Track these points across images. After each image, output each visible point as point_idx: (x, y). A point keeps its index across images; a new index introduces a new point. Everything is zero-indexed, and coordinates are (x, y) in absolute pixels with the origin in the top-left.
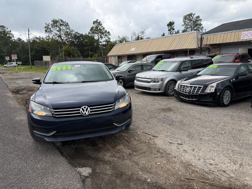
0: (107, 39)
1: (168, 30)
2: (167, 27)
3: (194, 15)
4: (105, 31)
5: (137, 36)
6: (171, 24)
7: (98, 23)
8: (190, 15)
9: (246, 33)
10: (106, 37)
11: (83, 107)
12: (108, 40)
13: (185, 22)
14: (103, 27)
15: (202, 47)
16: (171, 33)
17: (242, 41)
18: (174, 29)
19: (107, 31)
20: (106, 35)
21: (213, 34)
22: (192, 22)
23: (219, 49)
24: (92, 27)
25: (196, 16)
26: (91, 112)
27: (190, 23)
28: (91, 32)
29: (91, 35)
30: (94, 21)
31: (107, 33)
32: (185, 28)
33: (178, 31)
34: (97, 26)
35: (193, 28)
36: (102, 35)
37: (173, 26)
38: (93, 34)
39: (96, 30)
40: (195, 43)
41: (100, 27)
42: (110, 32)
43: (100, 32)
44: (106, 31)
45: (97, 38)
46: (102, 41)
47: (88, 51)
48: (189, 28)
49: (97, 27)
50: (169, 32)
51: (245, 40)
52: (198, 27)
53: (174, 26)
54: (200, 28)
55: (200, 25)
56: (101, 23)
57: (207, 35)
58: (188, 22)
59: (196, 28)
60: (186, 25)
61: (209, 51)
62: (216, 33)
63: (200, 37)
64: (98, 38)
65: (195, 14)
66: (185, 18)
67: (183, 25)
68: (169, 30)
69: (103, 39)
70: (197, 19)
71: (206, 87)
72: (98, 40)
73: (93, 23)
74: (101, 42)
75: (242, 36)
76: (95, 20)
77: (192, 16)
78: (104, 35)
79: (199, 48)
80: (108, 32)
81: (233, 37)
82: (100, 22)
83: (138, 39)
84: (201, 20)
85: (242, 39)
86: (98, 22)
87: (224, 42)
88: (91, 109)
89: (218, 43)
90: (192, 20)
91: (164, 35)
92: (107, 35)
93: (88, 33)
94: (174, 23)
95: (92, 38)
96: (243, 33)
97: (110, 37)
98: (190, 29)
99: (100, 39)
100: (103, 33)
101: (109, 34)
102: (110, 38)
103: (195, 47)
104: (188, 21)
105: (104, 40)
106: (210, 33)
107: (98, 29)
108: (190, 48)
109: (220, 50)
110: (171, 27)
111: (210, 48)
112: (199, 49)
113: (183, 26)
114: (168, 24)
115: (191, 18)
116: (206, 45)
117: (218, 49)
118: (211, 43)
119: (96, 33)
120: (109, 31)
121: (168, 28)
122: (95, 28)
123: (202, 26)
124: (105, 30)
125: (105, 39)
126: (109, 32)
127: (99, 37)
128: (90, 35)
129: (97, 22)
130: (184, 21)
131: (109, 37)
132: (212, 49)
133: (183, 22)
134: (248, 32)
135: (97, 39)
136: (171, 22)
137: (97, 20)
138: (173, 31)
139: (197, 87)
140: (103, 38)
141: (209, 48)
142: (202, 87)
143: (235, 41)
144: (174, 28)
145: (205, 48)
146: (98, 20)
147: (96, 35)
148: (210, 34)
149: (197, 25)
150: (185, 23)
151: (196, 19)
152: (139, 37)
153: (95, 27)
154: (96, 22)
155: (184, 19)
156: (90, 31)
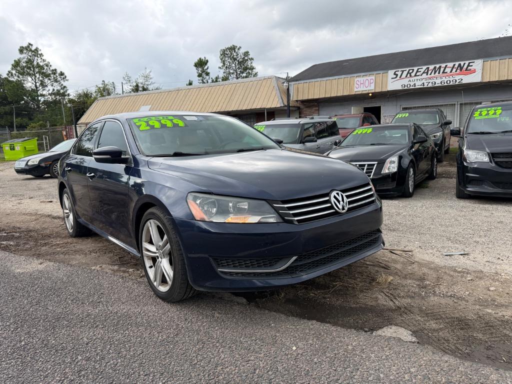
0: (59, 88)
1: (197, 75)
2: (195, 68)
3: (239, 49)
4: (53, 70)
5: (135, 84)
6: (201, 64)
7: (33, 51)
8: (233, 48)
9: (361, 79)
10: (55, 84)
11: (334, 193)
12: (62, 91)
13: (224, 61)
14: (46, 62)
15: (290, 105)
16: (205, 81)
17: (356, 93)
18: (209, 73)
19: (59, 72)
20: (56, 81)
21: (308, 81)
22: (237, 63)
23: (317, 108)
24: (17, 60)
25: (242, 51)
26: (350, 203)
27: (234, 65)
28: (14, 72)
29: (16, 78)
30: (21, 45)
31: (57, 75)
32: (224, 73)
33: (217, 78)
34: (29, 57)
35: (240, 74)
36: (46, 80)
37: (206, 67)
38: (20, 76)
39: (29, 68)
40: (276, 97)
41: (37, 61)
42: (66, 74)
43: (39, 72)
44: (56, 70)
45: (34, 85)
46: (44, 93)
47: (9, 117)
48: (233, 73)
49: (30, 61)
50: (200, 79)
51: (360, 93)
52: (249, 73)
53: (208, 68)
54: (251, 74)
55: (252, 69)
56: (40, 52)
57: (297, 82)
58: (229, 62)
59: (244, 75)
60: (226, 67)
61: (300, 113)
62: (313, 80)
63: (286, 86)
64: (36, 86)
65: (240, 47)
66: (224, 53)
67: (220, 68)
68: (200, 76)
69: (47, 89)
70: (246, 58)
71: (382, 163)
72: (35, 91)
73: (18, 52)
74: (42, 95)
75: (356, 85)
76: (25, 45)
77: (236, 50)
78: (49, 79)
79: (285, 106)
80: (61, 72)
81: (341, 87)
82: (37, 50)
83: (136, 89)
84: (252, 59)
85: (356, 90)
86: (33, 48)
87: (328, 96)
88: (348, 197)
89: (316, 97)
90: (236, 59)
91: (190, 84)
92: (59, 79)
93: (8, 75)
94: (207, 61)
95: (19, 85)
96: (356, 79)
97: (65, 84)
98: (235, 76)
99: (40, 88)
100: (48, 76)
101: (62, 77)
102: (65, 87)
103: (279, 106)
104: (229, 60)
105: (50, 92)
106: (300, 80)
107: (33, 66)
108: (268, 106)
109: (318, 110)
110: (203, 69)
111: (302, 107)
112: (286, 108)
113: (220, 70)
114: (195, 64)
115: (235, 54)
116: (297, 101)
117: (315, 108)
118: (305, 98)
119: (29, 74)
120: (63, 71)
121: (197, 71)
122: (27, 62)
123: (254, 70)
124: (51, 69)
125: (54, 90)
126: (62, 74)
127: (37, 84)
128: (12, 79)
129: (31, 50)
130: (221, 59)
131: (62, 85)
132: (305, 109)
133: (221, 61)
134: (365, 78)
135: (33, 87)
136: (200, 59)
137: (30, 44)
138: (207, 77)
139: (365, 165)
140: (47, 86)
141: (299, 108)
142: (374, 164)
143: (346, 94)
144: (208, 71)
145: (294, 107)
146: (32, 45)
147: (30, 79)
148: (302, 82)
149: (246, 69)
150: (224, 64)
151: (244, 58)
152: (137, 86)
153: (25, 60)
154: (27, 49)
155: (221, 55)
156: (12, 69)
